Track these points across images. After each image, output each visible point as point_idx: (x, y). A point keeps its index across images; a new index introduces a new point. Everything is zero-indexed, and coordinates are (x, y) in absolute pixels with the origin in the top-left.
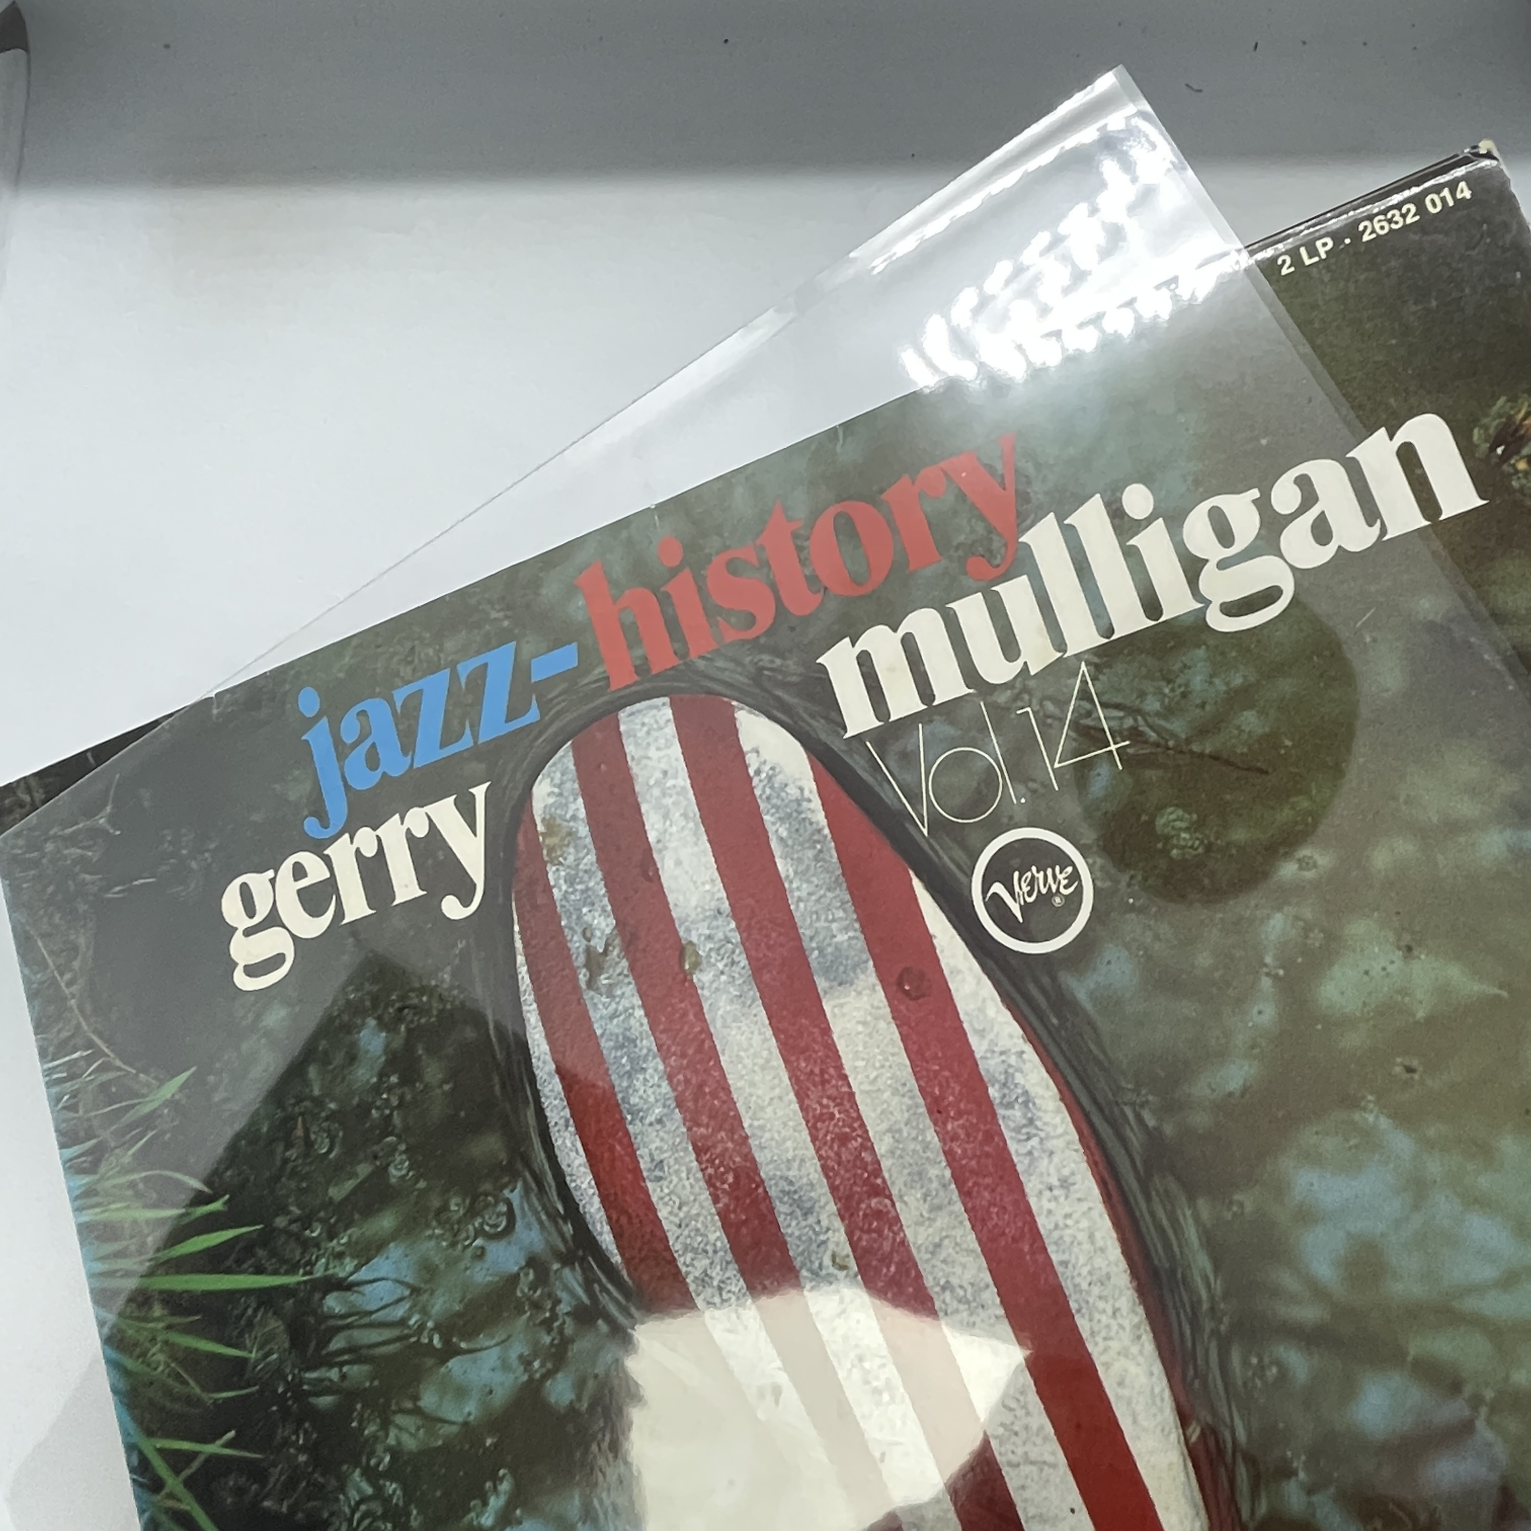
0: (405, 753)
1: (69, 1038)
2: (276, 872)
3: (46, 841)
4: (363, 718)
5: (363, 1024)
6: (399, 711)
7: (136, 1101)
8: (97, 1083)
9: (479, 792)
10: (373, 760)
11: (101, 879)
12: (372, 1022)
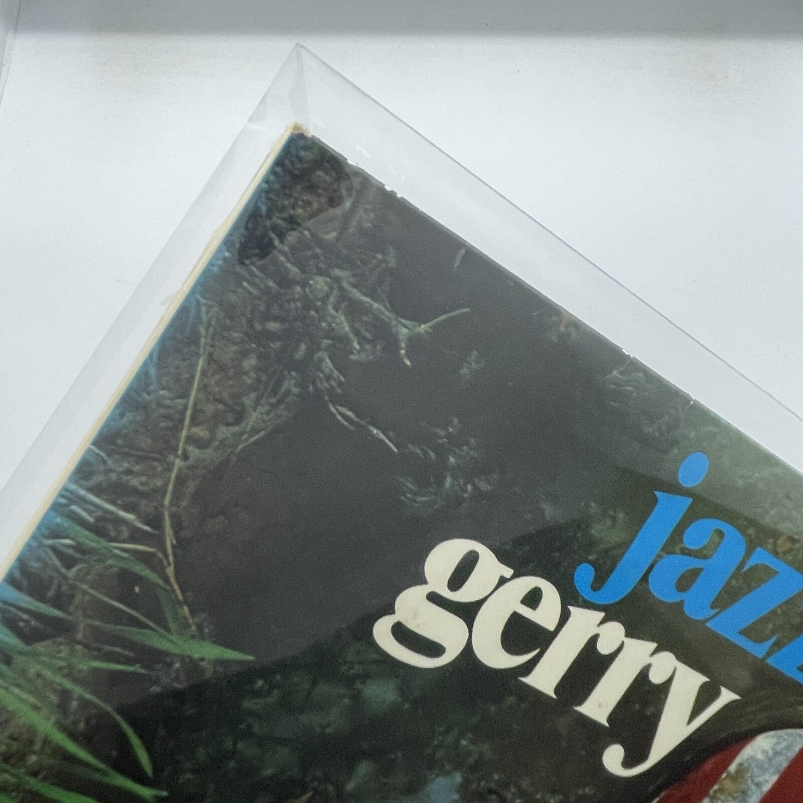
0: (713, 607)
1: (135, 491)
2: (514, 576)
3: (321, 273)
4: (717, 539)
5: (449, 773)
6: (746, 568)
7: (151, 624)
8: (123, 564)
9: (726, 696)
10: (685, 582)
11: (340, 384)
12: (458, 778)
